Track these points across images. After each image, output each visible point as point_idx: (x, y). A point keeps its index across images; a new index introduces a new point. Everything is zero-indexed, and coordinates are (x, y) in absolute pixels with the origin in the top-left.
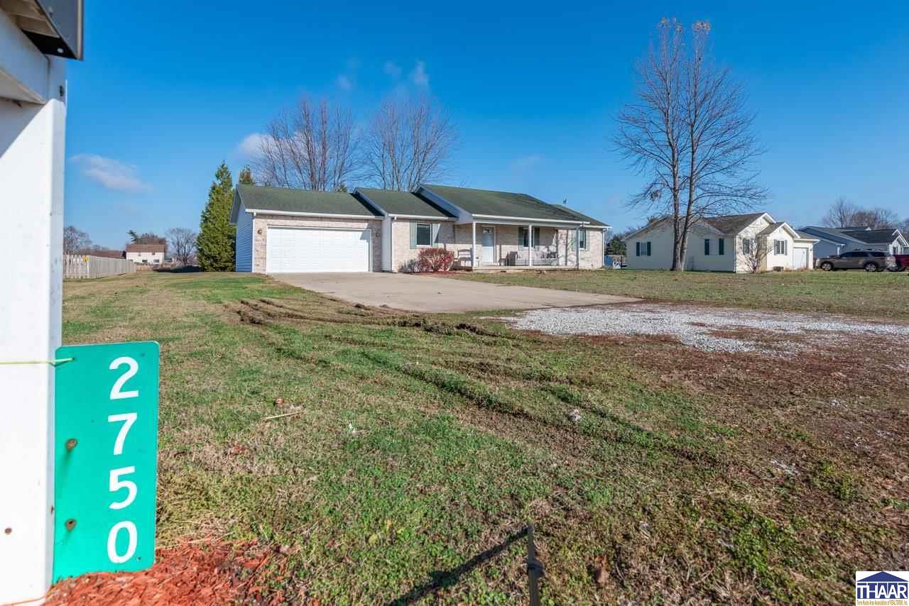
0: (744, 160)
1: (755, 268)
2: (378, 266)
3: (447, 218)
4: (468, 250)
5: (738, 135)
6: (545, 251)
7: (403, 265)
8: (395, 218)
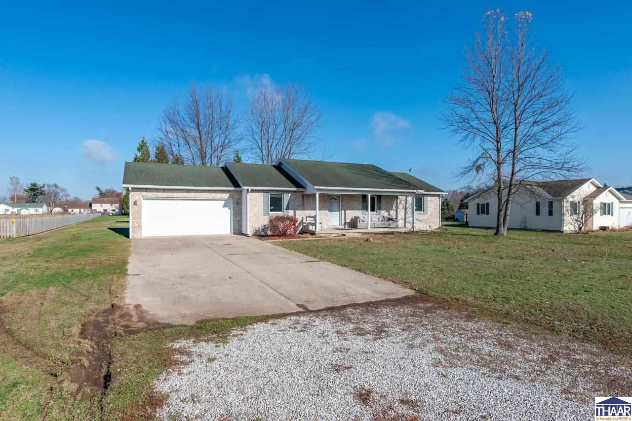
0: (562, 136)
1: (580, 229)
2: (238, 230)
3: (296, 189)
4: (313, 217)
5: (555, 113)
6: (386, 214)
7: (257, 229)
8: (250, 190)
